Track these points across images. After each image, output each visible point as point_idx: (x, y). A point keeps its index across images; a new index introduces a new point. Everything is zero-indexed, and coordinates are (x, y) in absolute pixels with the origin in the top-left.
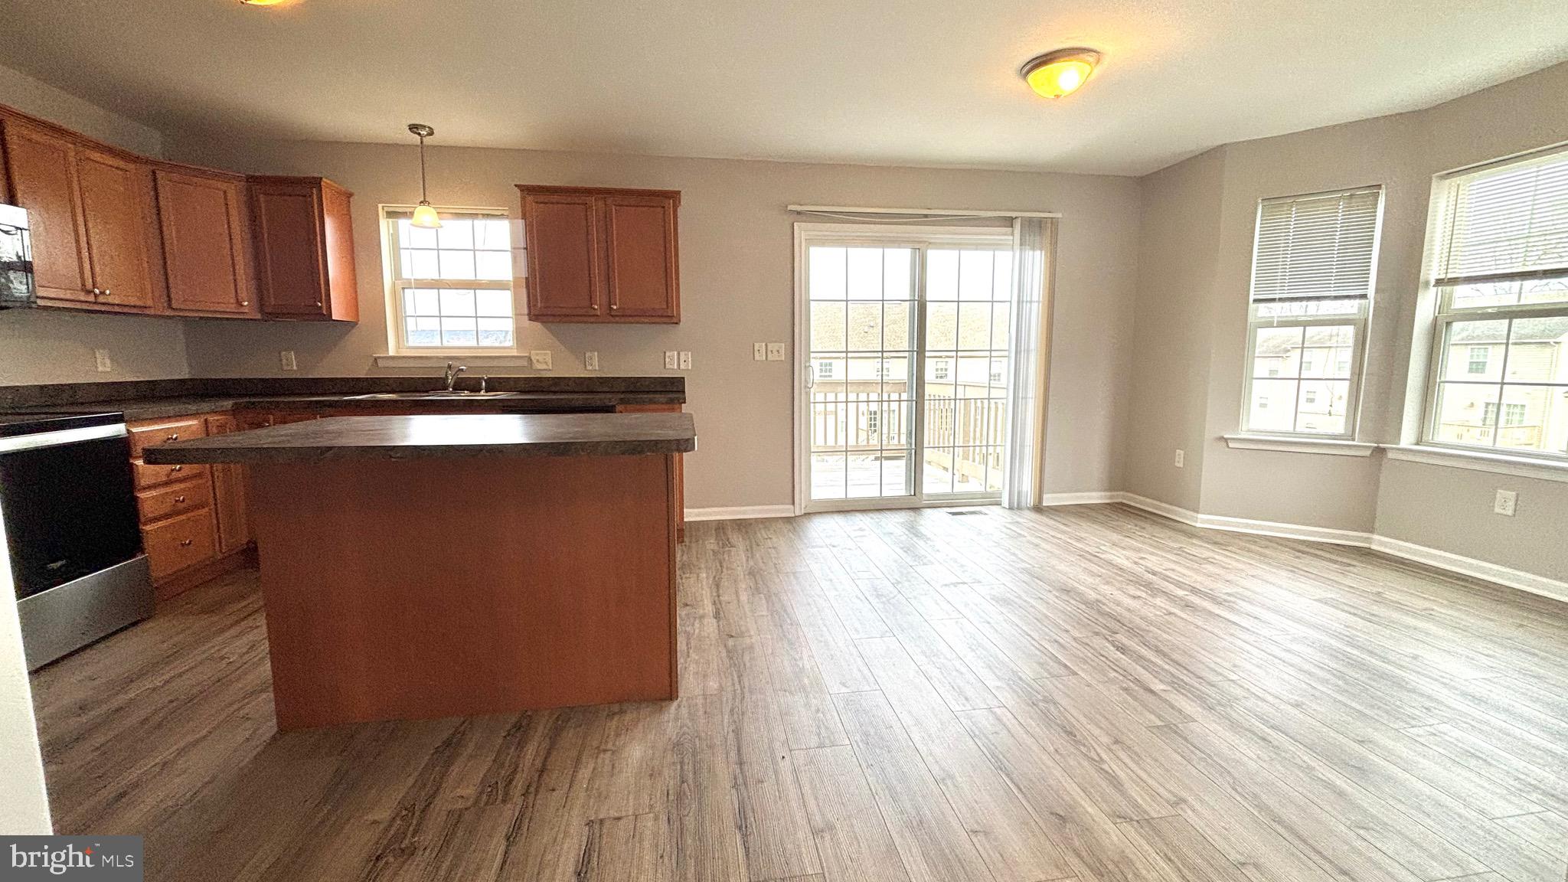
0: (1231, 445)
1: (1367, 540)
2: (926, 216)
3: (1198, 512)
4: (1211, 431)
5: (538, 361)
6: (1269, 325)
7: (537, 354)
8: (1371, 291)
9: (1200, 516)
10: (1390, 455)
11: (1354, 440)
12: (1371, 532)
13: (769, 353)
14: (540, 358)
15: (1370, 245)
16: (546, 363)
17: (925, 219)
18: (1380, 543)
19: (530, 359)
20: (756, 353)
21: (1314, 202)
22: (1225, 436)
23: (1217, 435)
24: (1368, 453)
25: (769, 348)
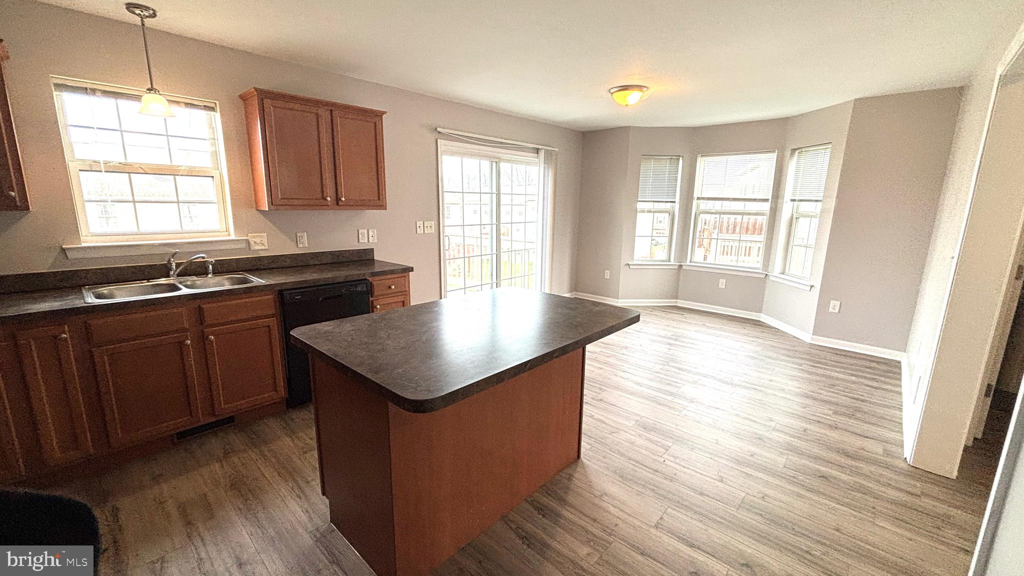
0: (631, 267)
1: (676, 302)
2: (502, 143)
3: (618, 299)
4: (624, 261)
5: (255, 243)
6: (643, 211)
7: (254, 237)
8: (677, 200)
9: (619, 300)
10: (684, 268)
11: (670, 262)
12: (677, 299)
13: (425, 228)
14: (258, 241)
15: (676, 180)
16: (263, 244)
17: (502, 145)
18: (681, 303)
19: (248, 242)
20: (418, 230)
21: (660, 159)
22: (629, 263)
23: (626, 263)
24: (676, 267)
25: (426, 225)
